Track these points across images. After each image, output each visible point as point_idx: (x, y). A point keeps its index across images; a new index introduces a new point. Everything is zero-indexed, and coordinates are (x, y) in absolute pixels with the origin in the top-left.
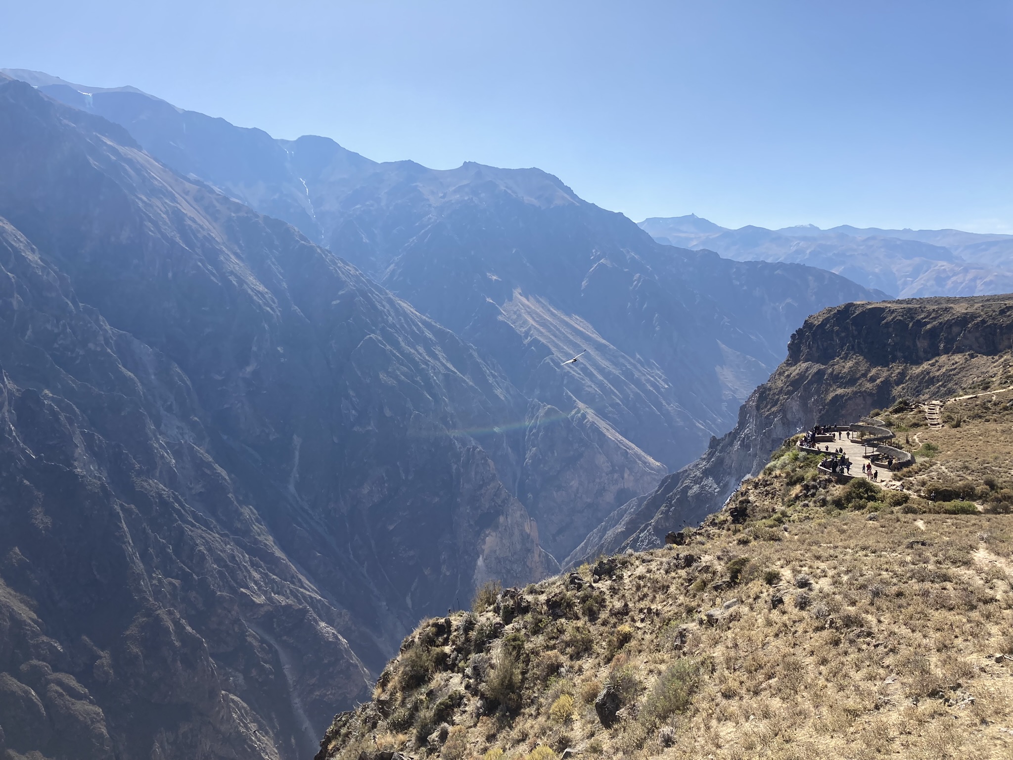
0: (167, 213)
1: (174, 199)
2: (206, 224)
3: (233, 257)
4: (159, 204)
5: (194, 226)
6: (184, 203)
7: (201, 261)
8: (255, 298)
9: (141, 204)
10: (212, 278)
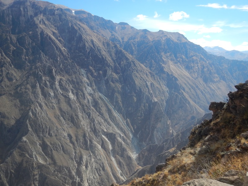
0: (90, 40)
1: (91, 37)
2: (98, 43)
3: (104, 51)
4: (88, 38)
5: (96, 43)
6: (94, 38)
7: (97, 52)
8: (108, 61)
9: (85, 38)
10: (99, 56)
